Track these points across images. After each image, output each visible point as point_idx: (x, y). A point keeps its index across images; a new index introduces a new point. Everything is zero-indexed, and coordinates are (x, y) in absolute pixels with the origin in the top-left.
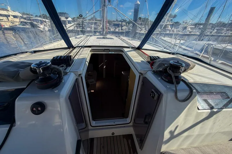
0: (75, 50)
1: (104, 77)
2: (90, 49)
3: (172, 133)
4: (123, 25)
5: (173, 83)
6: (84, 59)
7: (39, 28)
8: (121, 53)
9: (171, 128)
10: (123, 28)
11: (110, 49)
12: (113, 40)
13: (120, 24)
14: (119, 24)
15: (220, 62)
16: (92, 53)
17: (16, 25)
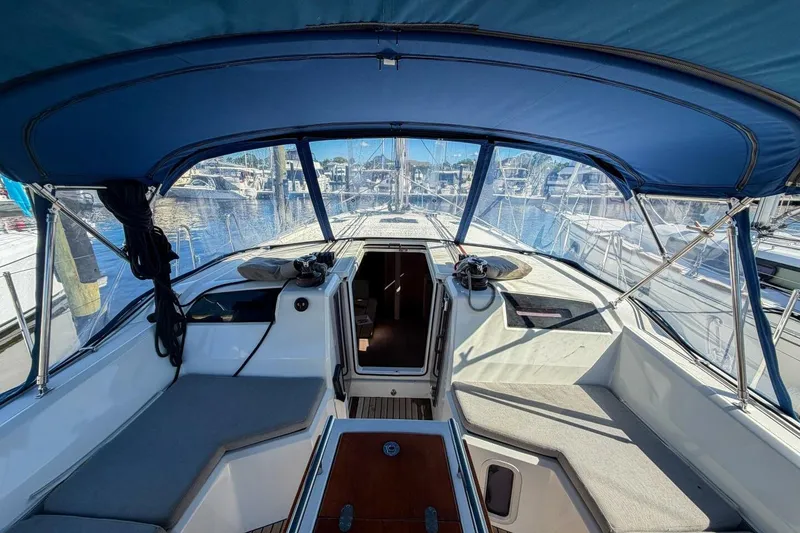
0: (337, 246)
1: (397, 317)
2: (364, 243)
3: (463, 356)
4: (464, 177)
5: (467, 287)
6: (351, 260)
7: (237, 192)
8: (422, 251)
9: (463, 348)
10: (463, 186)
11: (401, 243)
12: (415, 224)
13: (456, 174)
14: (452, 175)
15: (701, 277)
16: (367, 250)
17: (183, 185)
